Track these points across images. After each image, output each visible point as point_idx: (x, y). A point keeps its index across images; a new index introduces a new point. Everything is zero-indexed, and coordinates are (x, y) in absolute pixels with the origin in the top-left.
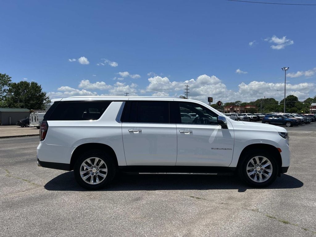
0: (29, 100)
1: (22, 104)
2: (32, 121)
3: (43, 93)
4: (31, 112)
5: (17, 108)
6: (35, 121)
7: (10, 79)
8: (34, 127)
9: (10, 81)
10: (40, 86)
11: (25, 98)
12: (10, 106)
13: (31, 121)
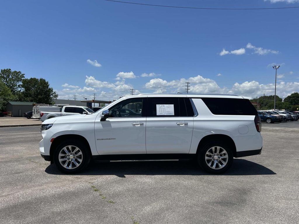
0: (37, 95)
1: (31, 98)
2: (35, 114)
3: (50, 89)
4: (34, 105)
5: (27, 101)
6: (37, 114)
7: (24, 76)
8: (36, 118)
9: (24, 77)
10: (48, 82)
11: (34, 93)
12: (20, 100)
13: (33, 114)
